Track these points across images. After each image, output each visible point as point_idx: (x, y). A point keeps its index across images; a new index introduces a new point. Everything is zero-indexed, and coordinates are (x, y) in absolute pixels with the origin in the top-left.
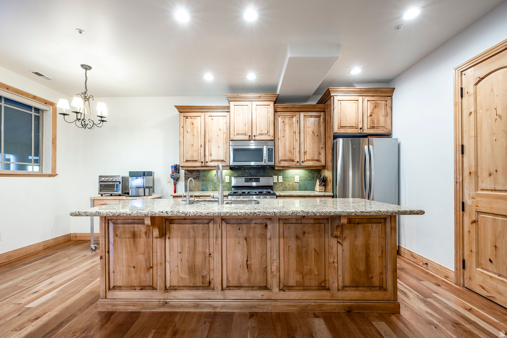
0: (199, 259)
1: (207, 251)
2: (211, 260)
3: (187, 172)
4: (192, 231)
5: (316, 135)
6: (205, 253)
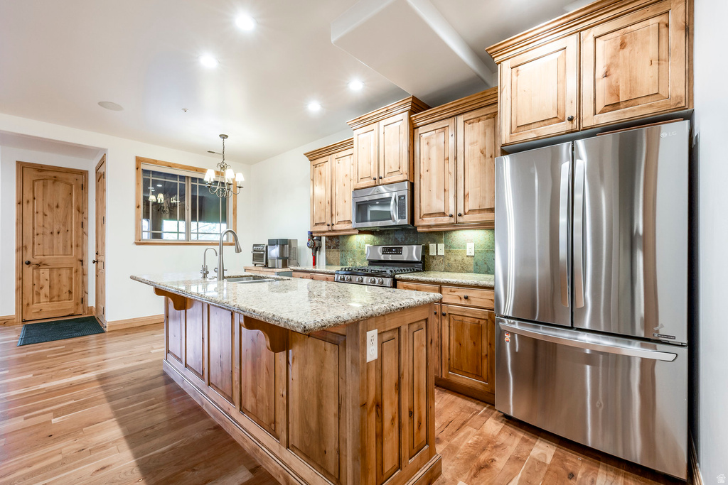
3: (327, 239)
5: (488, 155)
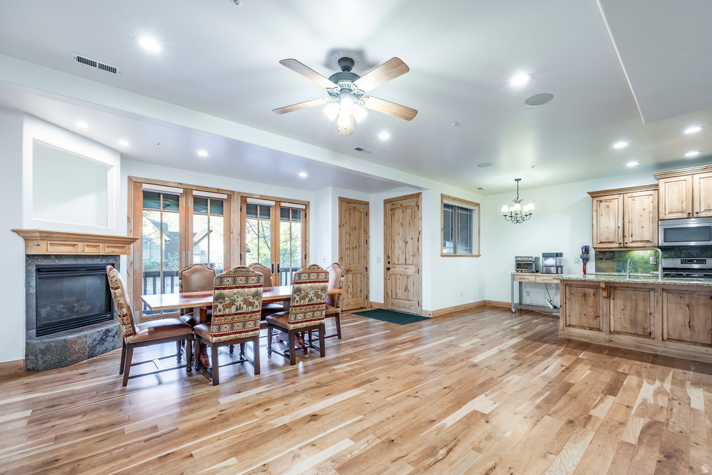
0: (640, 316)
1: (648, 311)
2: (652, 318)
3: (598, 253)
4: (633, 296)
6: (646, 312)
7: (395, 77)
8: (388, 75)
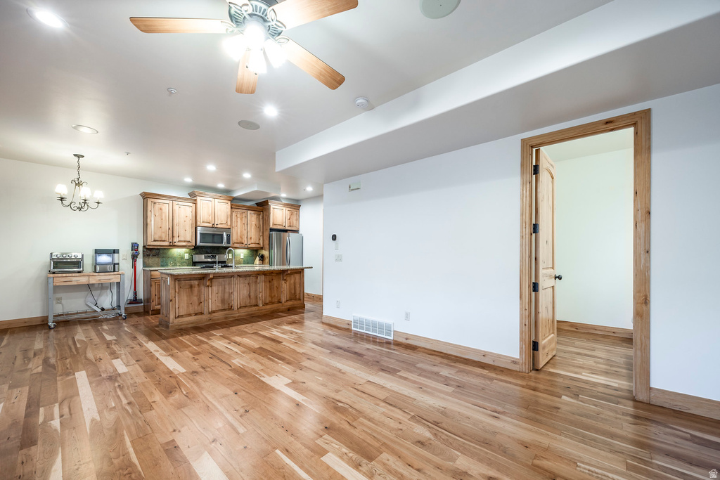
2: (232, 295)
3: (146, 250)
5: (257, 226)
6: (230, 292)
7: (320, 80)
8: (321, 74)
